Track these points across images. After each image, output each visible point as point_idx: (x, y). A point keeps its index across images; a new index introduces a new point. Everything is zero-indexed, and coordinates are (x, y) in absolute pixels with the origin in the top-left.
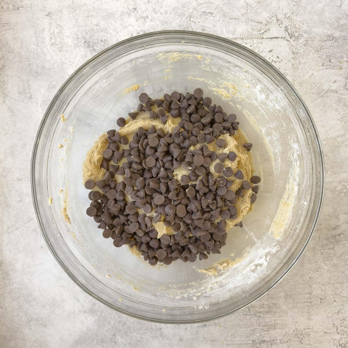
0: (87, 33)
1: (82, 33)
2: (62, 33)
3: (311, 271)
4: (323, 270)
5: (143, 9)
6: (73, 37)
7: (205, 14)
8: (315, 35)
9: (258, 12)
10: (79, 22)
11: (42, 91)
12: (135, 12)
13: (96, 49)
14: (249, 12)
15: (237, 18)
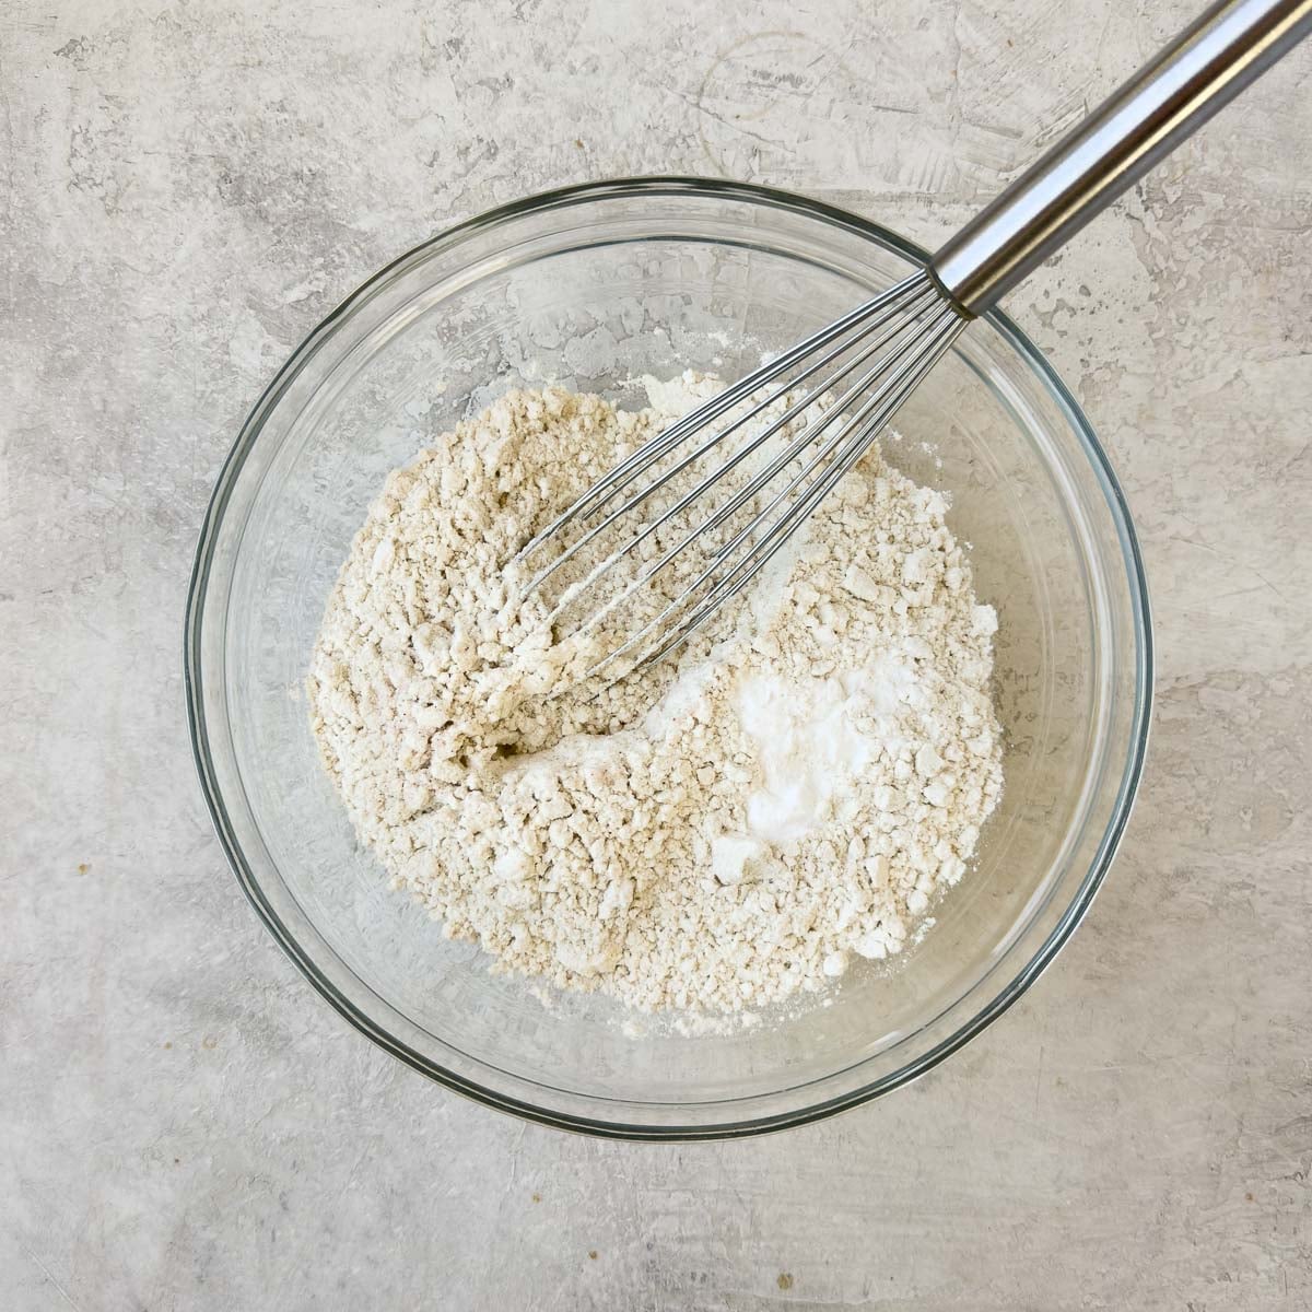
0: (234, 137)
1: (211, 138)
2: (122, 134)
3: (1198, 1274)
4: (1252, 1275)
5: (494, 45)
6: (169, 154)
7: (767, 82)
8: (1258, 202)
9: (1004, 86)
10: (203, 88)
11: (17, 385)
12: (456, 58)
13: (273, 210)
14: (962, 82)
15: (911, 107)
